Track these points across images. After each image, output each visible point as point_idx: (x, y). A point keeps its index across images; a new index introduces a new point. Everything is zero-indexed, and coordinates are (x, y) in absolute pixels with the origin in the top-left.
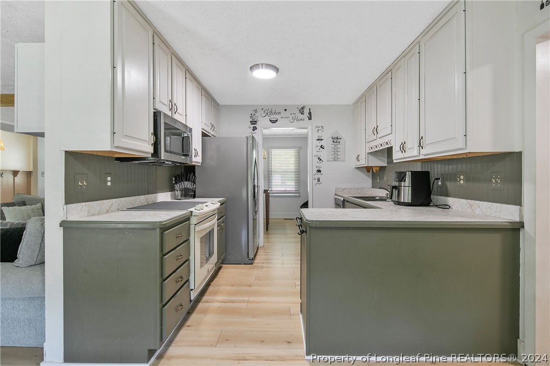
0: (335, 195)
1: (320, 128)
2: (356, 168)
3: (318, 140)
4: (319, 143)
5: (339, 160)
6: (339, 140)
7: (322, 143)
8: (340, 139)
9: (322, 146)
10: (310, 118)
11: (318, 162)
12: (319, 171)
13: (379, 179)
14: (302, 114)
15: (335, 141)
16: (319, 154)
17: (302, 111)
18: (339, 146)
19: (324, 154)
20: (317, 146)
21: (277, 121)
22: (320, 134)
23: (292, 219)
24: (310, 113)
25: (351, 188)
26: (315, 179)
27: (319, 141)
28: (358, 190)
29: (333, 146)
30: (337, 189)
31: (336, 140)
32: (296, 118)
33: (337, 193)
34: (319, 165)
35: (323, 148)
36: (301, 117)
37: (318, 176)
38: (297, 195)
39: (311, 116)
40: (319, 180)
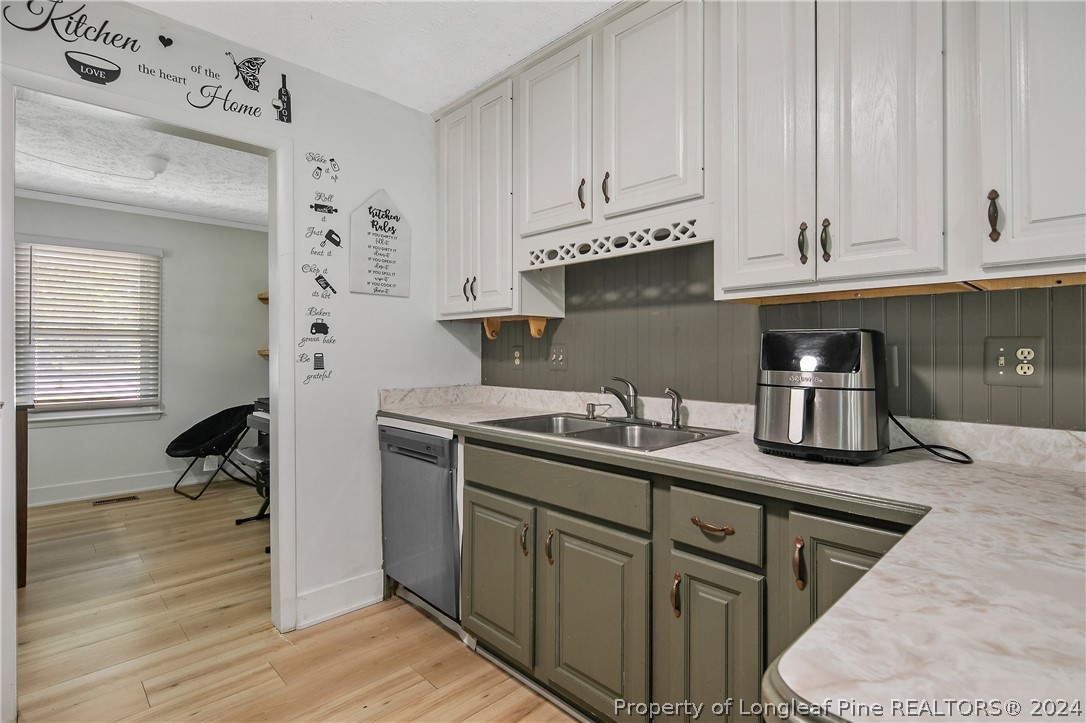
0: (381, 414)
1: (322, 165)
2: (440, 322)
3: (318, 207)
4: (324, 223)
5: (392, 291)
6: (392, 223)
7: (331, 222)
8: (397, 218)
9: (331, 232)
10: (285, 115)
11: (315, 294)
12: (320, 328)
13: (522, 358)
14: (248, 84)
15: (381, 222)
16: (321, 263)
17: (249, 70)
18: (392, 244)
19: (338, 265)
20: (312, 231)
21: (112, 75)
22: (325, 185)
23: (133, 498)
24: (284, 94)
25: (429, 389)
26: (303, 358)
27: (320, 214)
28: (446, 392)
29: (372, 240)
30: (385, 395)
31: (383, 220)
32: (222, 94)
33: (386, 408)
34: (320, 304)
35: (337, 244)
36: (241, 94)
37: (318, 345)
38: (151, 410)
39: (288, 108)
40: (319, 363)
